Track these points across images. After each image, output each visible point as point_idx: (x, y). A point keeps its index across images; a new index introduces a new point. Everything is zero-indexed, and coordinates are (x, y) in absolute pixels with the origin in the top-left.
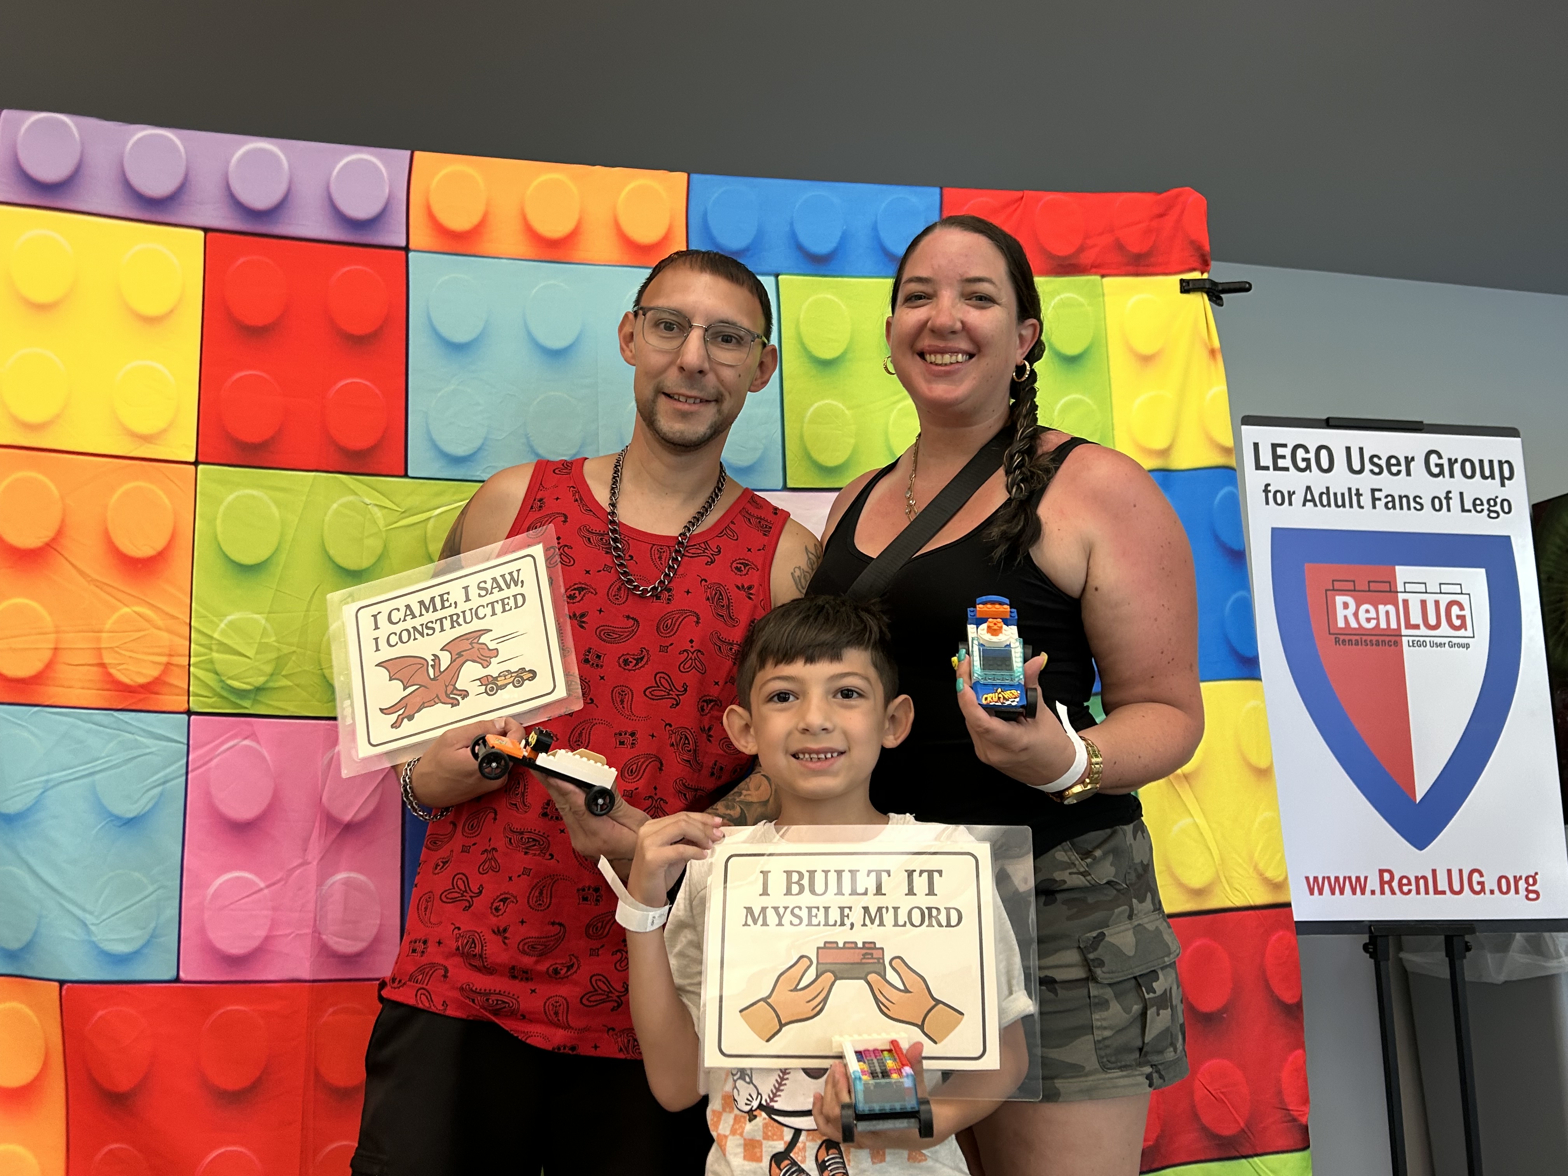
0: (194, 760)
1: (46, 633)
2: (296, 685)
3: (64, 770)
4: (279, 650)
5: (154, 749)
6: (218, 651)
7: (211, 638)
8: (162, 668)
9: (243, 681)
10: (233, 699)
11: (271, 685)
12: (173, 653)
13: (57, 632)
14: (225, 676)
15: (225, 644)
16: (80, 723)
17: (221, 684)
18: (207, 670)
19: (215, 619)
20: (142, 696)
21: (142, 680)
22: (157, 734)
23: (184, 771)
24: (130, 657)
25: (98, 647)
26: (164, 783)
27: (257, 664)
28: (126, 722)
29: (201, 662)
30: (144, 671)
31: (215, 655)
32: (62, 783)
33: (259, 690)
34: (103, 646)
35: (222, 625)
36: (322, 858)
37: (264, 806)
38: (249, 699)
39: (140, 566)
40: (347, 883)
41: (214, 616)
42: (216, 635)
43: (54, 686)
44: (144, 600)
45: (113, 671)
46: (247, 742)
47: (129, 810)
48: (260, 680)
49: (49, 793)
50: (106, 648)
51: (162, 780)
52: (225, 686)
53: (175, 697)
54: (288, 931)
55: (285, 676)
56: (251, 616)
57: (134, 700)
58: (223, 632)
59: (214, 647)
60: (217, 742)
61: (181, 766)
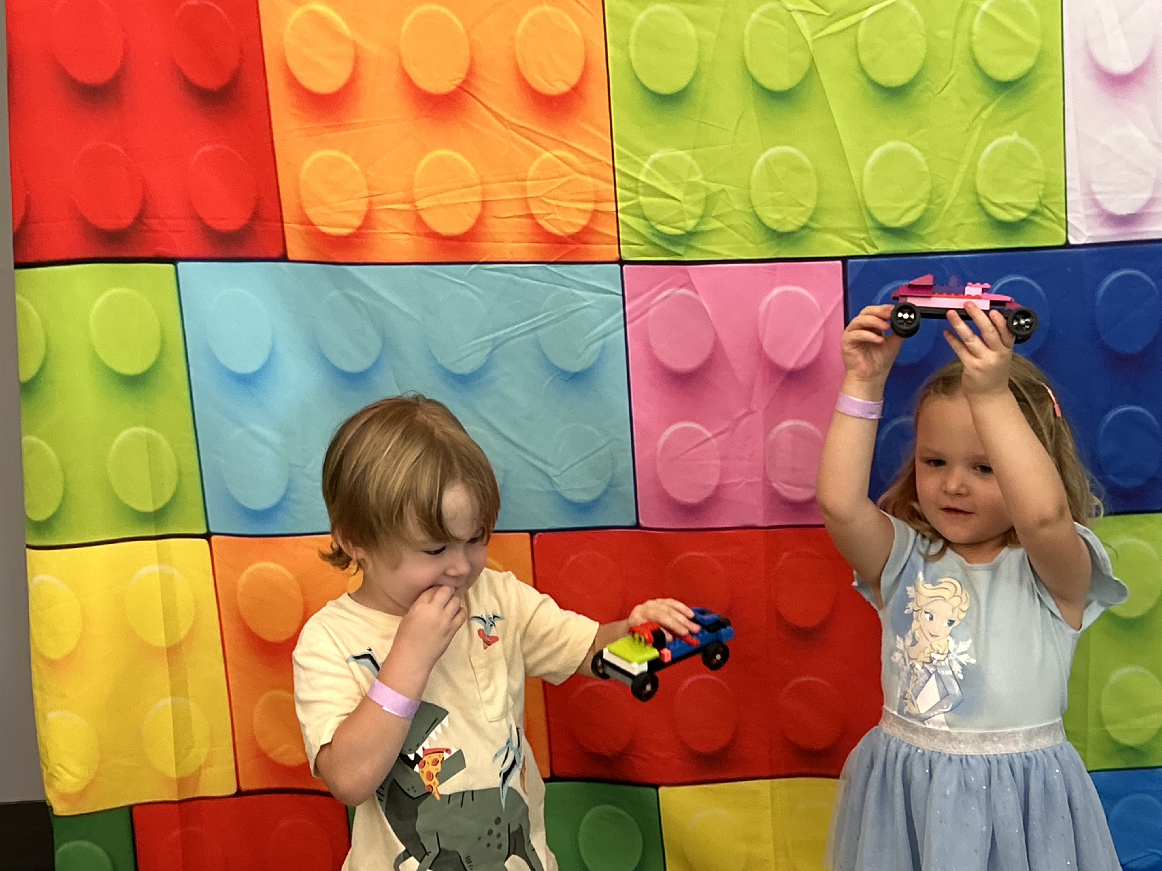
0: (629, 311)
1: (472, 186)
2: (728, 226)
3: (507, 327)
4: (707, 189)
5: (590, 302)
6: (644, 195)
7: (637, 180)
8: (588, 216)
9: (674, 225)
10: (664, 245)
11: (703, 228)
12: (599, 200)
13: (482, 184)
14: (654, 221)
15: (651, 186)
16: (516, 278)
17: (650, 231)
18: (634, 216)
19: (637, 159)
20: (573, 247)
21: (571, 230)
22: (593, 286)
23: (622, 323)
24: (557, 206)
25: (524, 196)
26: (605, 336)
27: (685, 206)
28: (561, 276)
29: (628, 207)
30: (572, 220)
31: (642, 199)
32: (508, 340)
33: (691, 234)
34: (529, 195)
35: (647, 166)
36: (767, 407)
37: (704, 355)
38: (681, 245)
39: (555, 104)
40: (794, 431)
41: (638, 155)
42: (641, 178)
43: (488, 241)
44: (563, 142)
45: (541, 222)
46: (683, 291)
47: (576, 366)
48: (690, 224)
49: (497, 351)
50: (531, 198)
51: (602, 334)
52: (656, 232)
53: (605, 246)
54: (738, 480)
55: (716, 218)
56: (674, 153)
57: (565, 252)
58: (649, 174)
59: (641, 190)
60: (654, 291)
61: (618, 318)
